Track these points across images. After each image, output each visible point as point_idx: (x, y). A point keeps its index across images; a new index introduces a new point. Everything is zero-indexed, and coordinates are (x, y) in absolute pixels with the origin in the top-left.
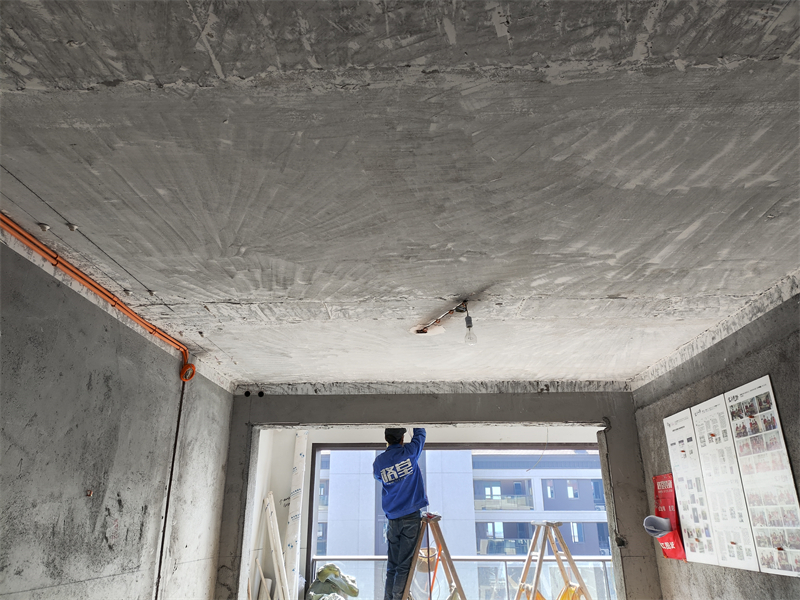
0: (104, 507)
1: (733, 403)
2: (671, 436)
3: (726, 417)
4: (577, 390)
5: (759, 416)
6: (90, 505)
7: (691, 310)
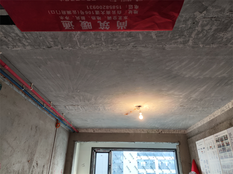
0: (32, 165)
1: (216, 137)
2: (198, 147)
3: (215, 142)
4: (170, 133)
5: (224, 142)
6: (29, 165)
7: (204, 110)
